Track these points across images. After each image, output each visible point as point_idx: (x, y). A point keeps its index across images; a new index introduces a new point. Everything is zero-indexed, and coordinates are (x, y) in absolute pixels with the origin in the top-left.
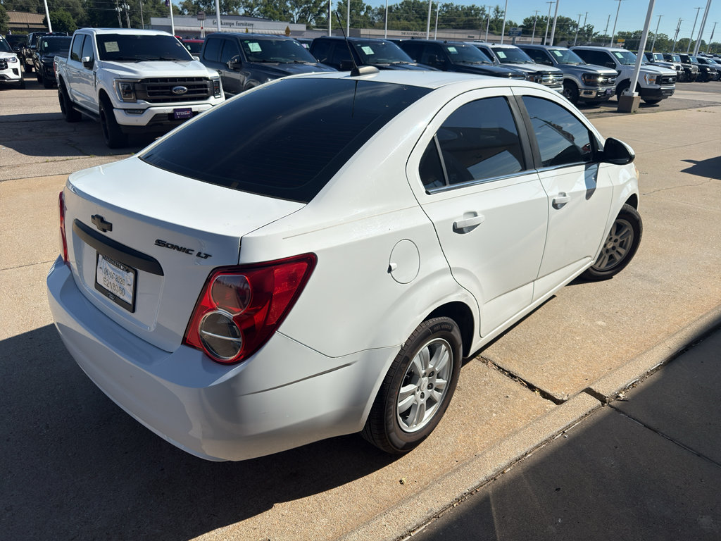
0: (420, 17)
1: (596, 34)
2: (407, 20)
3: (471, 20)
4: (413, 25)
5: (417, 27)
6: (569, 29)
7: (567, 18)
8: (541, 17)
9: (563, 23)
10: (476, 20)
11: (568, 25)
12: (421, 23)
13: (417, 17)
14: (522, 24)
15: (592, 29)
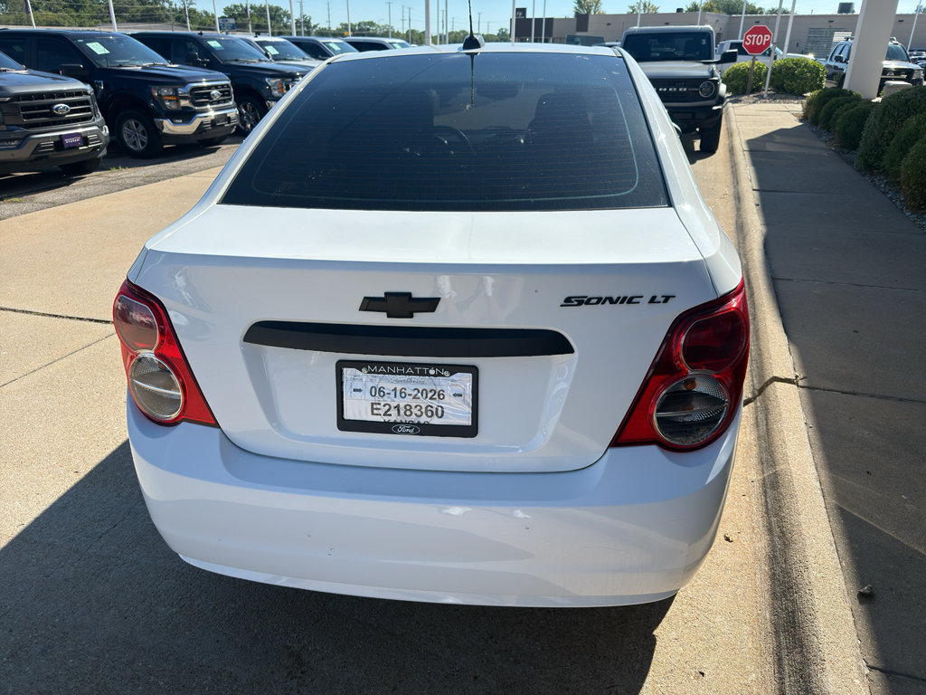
0: (71, 6)
1: (315, 26)
2: (50, 10)
3: (152, 10)
4: (64, 18)
5: (71, 20)
6: (282, 20)
7: (277, 7)
8: (244, 6)
9: (276, 13)
10: (157, 9)
11: (280, 16)
12: (75, 14)
13: (65, 7)
14: (223, 15)
15: (309, 21)
